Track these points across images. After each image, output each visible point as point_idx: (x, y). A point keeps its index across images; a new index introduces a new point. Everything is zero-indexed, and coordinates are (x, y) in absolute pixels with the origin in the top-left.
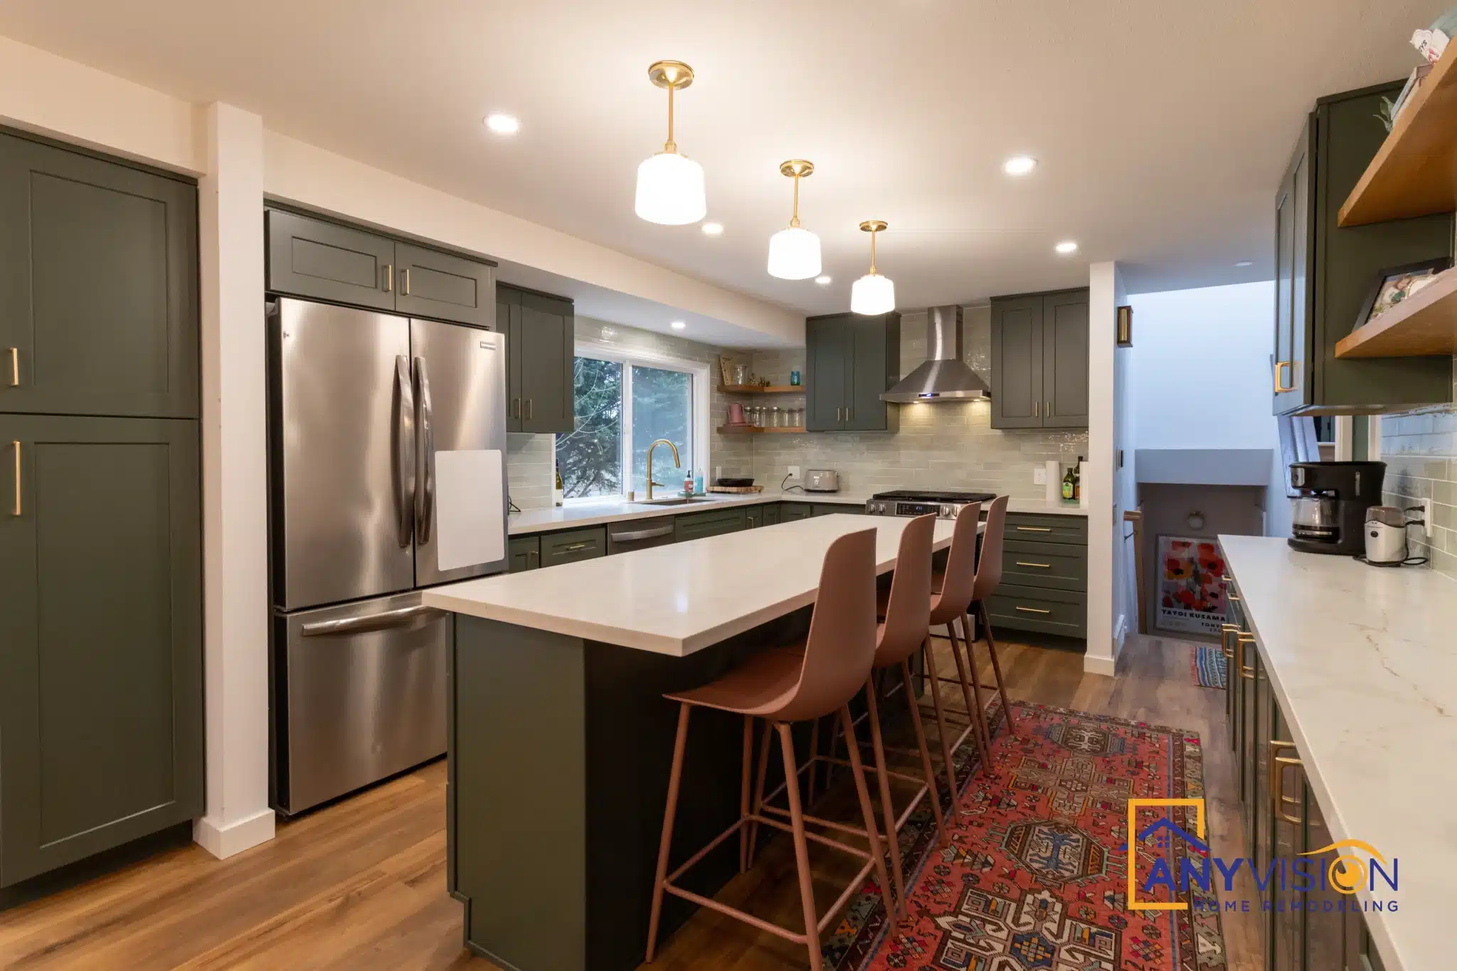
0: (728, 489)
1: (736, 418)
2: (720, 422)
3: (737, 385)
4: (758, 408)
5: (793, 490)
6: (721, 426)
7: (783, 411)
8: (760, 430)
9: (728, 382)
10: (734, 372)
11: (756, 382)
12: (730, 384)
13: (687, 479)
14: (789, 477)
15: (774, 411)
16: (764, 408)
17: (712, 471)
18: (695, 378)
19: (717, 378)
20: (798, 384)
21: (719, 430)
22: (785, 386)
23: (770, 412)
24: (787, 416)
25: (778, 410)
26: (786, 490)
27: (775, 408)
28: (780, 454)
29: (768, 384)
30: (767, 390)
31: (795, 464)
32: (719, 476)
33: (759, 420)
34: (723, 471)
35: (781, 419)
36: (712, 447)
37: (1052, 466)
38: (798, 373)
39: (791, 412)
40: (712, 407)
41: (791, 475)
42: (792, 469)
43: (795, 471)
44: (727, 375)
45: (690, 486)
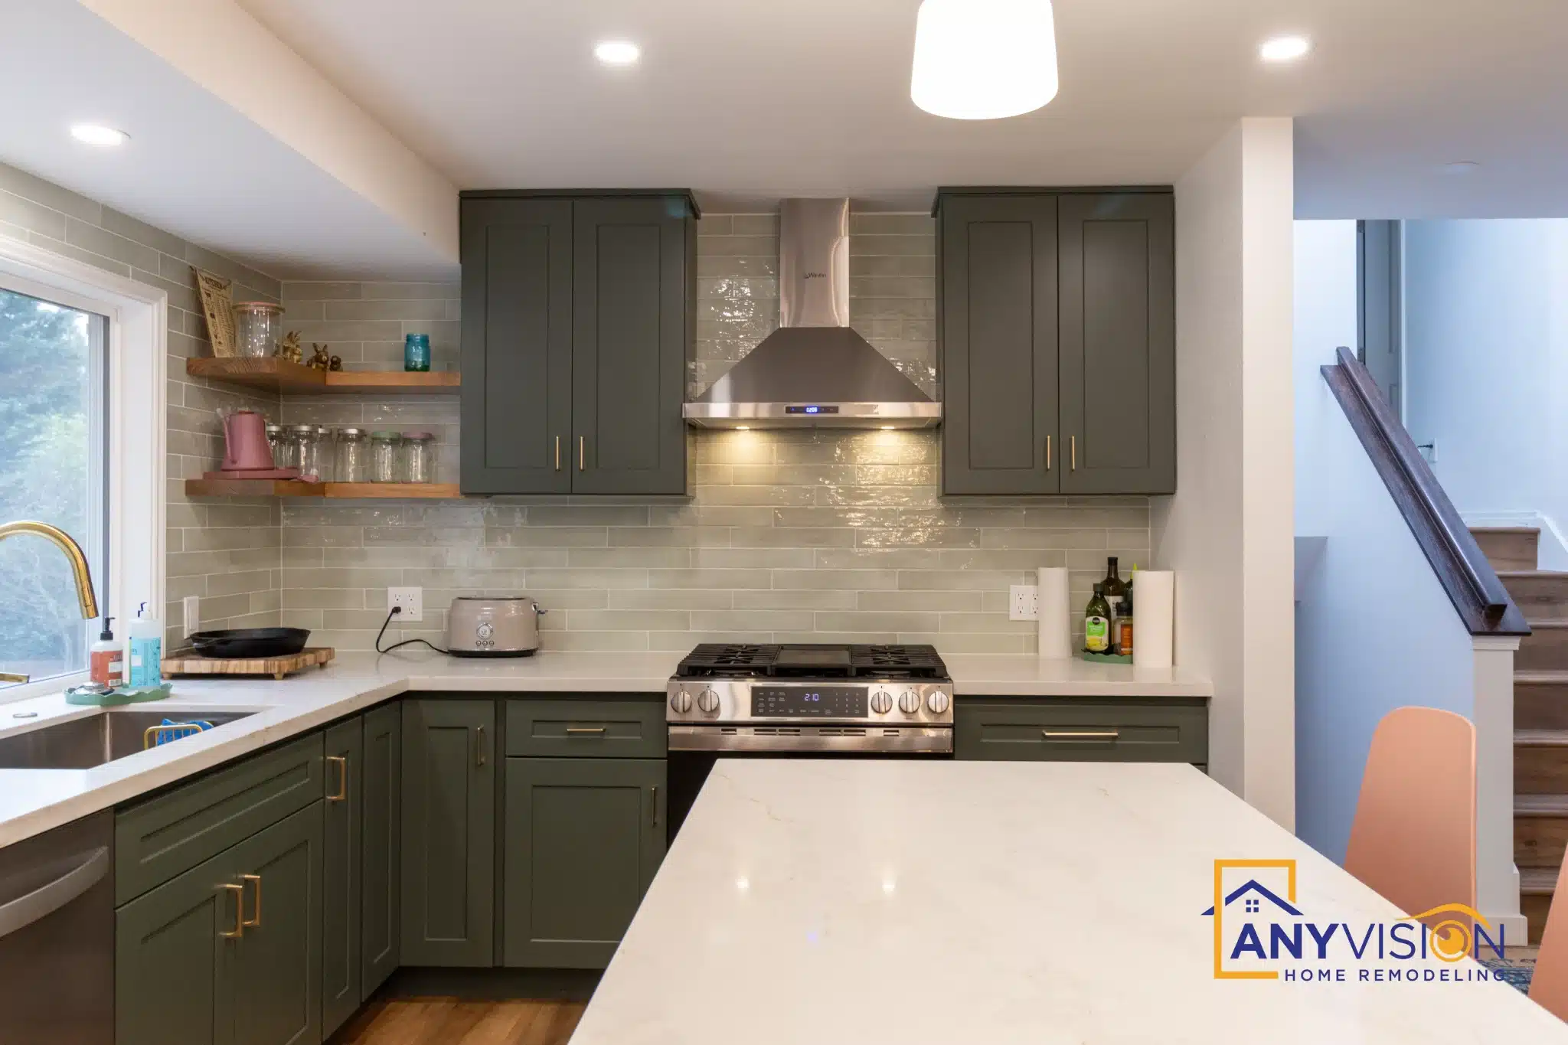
0: (235, 665)
1: (248, 456)
2: (196, 465)
3: (249, 360)
4: (305, 428)
5: (402, 650)
6: (199, 476)
7: (376, 441)
8: (318, 489)
9: (221, 349)
10: (239, 319)
11: (303, 355)
12: (227, 355)
13: (101, 646)
14: (394, 618)
15: (346, 438)
16: (320, 431)
17: (174, 610)
18: (115, 329)
19: (187, 335)
20: (425, 368)
21: (193, 489)
22: (390, 375)
23: (336, 442)
24: (386, 454)
25: (361, 437)
26: (385, 652)
27: (353, 431)
28: (362, 556)
29: (336, 365)
30: (334, 379)
31: (409, 580)
32: (190, 624)
33: (311, 465)
34: (205, 608)
35: (368, 463)
36: (172, 538)
37: (1054, 579)
38: (425, 340)
39: (400, 442)
40: (174, 419)
41: (397, 610)
42: (396, 595)
43: (411, 600)
44: (218, 329)
45: (113, 667)
